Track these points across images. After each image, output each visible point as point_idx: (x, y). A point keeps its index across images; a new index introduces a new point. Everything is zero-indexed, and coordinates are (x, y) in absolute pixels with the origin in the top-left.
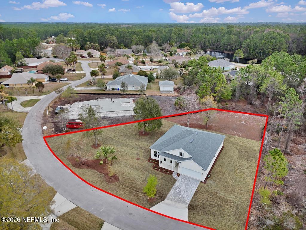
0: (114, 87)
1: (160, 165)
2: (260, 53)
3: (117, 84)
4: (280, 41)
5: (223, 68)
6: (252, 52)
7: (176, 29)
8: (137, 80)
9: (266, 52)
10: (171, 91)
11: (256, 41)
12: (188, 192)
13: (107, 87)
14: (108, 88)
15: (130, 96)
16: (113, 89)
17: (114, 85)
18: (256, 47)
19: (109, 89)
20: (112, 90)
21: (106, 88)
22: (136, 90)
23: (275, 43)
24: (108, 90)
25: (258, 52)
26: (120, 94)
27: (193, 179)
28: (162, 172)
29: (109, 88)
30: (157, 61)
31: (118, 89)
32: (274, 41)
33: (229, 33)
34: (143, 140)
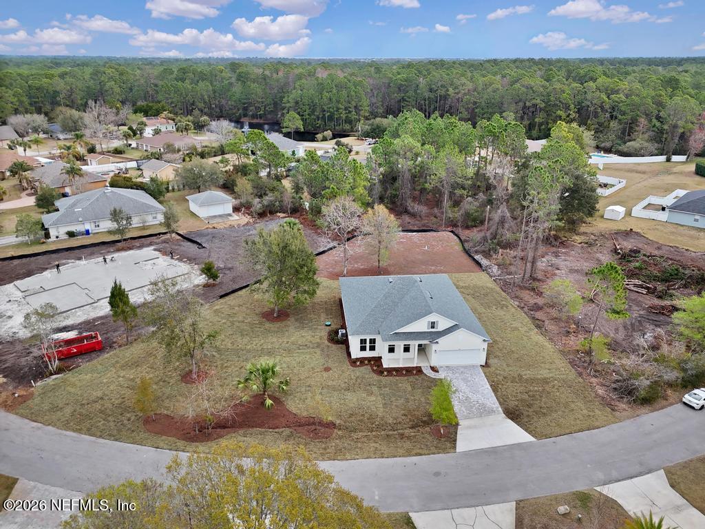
0: (73, 228)
1: (386, 364)
2: (324, 117)
3: (80, 219)
4: (356, 93)
5: (294, 152)
6: (307, 117)
7: (113, 70)
8: (131, 200)
9: (336, 116)
10: (230, 215)
11: (312, 95)
12: (481, 392)
13: (50, 231)
14: (53, 233)
15: (137, 243)
16: (71, 234)
17: (71, 223)
18: (314, 106)
19: (57, 237)
20: (66, 237)
21: (47, 236)
22: (141, 225)
23: (348, 96)
24: (53, 238)
25: (320, 116)
26: (103, 243)
27: (465, 367)
28: (402, 375)
29: (57, 234)
30: (109, 152)
31: (87, 232)
32: (344, 93)
33: (242, 78)
34: (291, 329)
